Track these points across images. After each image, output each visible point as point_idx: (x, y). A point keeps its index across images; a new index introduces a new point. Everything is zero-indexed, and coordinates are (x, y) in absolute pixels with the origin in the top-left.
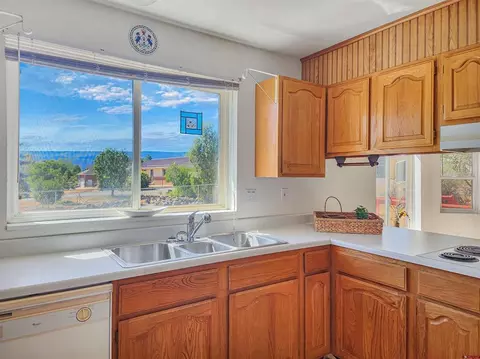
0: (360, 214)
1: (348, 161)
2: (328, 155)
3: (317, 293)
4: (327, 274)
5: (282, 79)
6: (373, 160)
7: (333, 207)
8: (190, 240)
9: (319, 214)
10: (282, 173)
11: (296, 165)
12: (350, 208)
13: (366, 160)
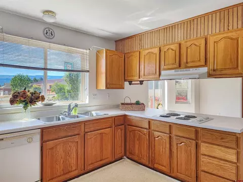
0: (138, 103)
1: (133, 82)
2: (125, 80)
3: (119, 133)
4: (123, 126)
5: (107, 50)
6: (141, 83)
7: (128, 101)
8: (69, 114)
9: (122, 104)
10: (107, 88)
11: (112, 84)
12: (134, 101)
13: (139, 82)
